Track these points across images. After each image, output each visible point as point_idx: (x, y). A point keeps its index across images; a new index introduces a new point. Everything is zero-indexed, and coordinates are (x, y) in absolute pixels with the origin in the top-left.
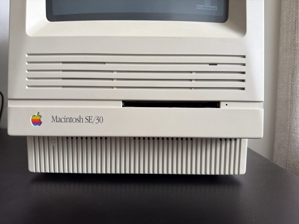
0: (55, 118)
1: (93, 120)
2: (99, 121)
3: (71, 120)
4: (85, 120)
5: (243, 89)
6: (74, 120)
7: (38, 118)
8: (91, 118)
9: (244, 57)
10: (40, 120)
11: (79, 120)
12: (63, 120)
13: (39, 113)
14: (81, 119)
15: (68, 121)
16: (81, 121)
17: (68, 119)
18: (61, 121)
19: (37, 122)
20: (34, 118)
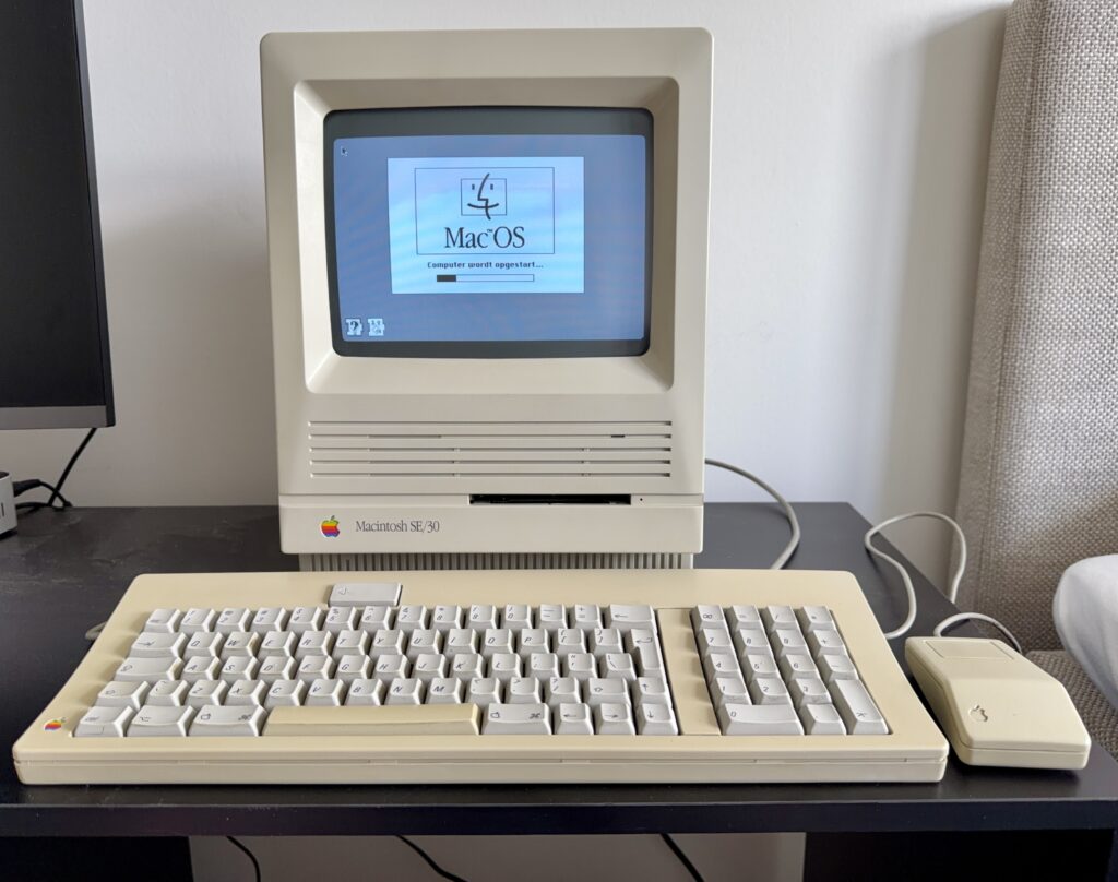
0: (361, 524)
1: (422, 527)
2: (433, 527)
3: (387, 527)
4: (409, 526)
5: (668, 475)
6: (393, 527)
7: (333, 524)
8: (419, 523)
9: (669, 423)
10: (336, 527)
11: (400, 527)
12: (375, 527)
13: (333, 517)
14: (404, 526)
15: (383, 528)
16: (405, 529)
17: (383, 526)
18: (371, 529)
19: (331, 531)
20: (326, 525)
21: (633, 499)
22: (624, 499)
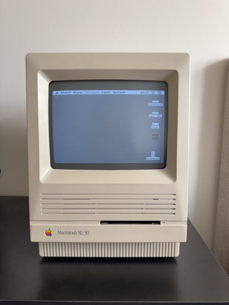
0: (60, 232)
1: (83, 233)
2: (87, 233)
3: (70, 233)
4: (78, 233)
5: (174, 214)
6: (72, 233)
8: (81, 232)
9: (175, 195)
10: (50, 233)
11: (74, 233)
12: (65, 233)
13: (49, 229)
14: (76, 233)
15: (68, 234)
16: (76, 234)
17: (68, 233)
18: (63, 233)
20: (47, 232)
21: (161, 223)
22: (158, 223)
